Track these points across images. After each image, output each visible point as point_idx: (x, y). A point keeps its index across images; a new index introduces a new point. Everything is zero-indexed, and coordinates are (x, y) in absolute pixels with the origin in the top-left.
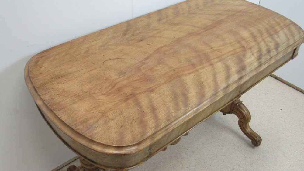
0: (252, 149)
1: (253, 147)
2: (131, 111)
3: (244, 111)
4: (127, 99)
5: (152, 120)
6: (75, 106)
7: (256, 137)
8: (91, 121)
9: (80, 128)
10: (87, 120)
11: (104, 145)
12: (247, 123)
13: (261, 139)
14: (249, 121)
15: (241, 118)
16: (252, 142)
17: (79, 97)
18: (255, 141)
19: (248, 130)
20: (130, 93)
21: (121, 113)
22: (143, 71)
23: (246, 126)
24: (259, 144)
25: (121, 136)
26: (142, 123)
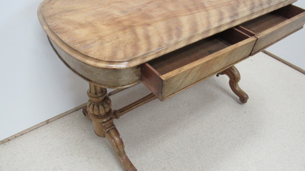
0: (239, 105)
1: (240, 104)
2: (127, 37)
3: (235, 72)
4: (125, 29)
5: (145, 45)
6: (77, 31)
7: (244, 95)
8: (89, 42)
9: (77, 46)
10: (85, 41)
11: (96, 59)
12: (236, 83)
13: (248, 97)
14: (238, 81)
15: (232, 78)
16: (240, 99)
17: (81, 25)
18: (243, 98)
19: (237, 89)
20: (129, 25)
21: (118, 38)
22: (143, 11)
23: (236, 85)
24: (245, 101)
25: (114, 53)
26: (136, 46)
